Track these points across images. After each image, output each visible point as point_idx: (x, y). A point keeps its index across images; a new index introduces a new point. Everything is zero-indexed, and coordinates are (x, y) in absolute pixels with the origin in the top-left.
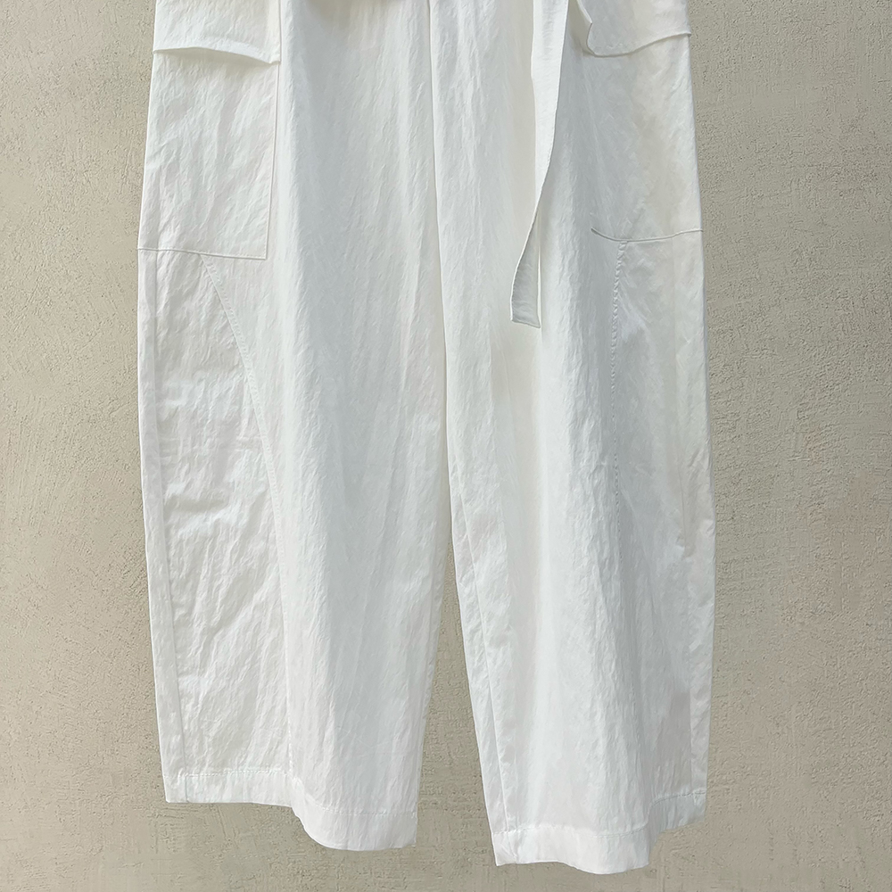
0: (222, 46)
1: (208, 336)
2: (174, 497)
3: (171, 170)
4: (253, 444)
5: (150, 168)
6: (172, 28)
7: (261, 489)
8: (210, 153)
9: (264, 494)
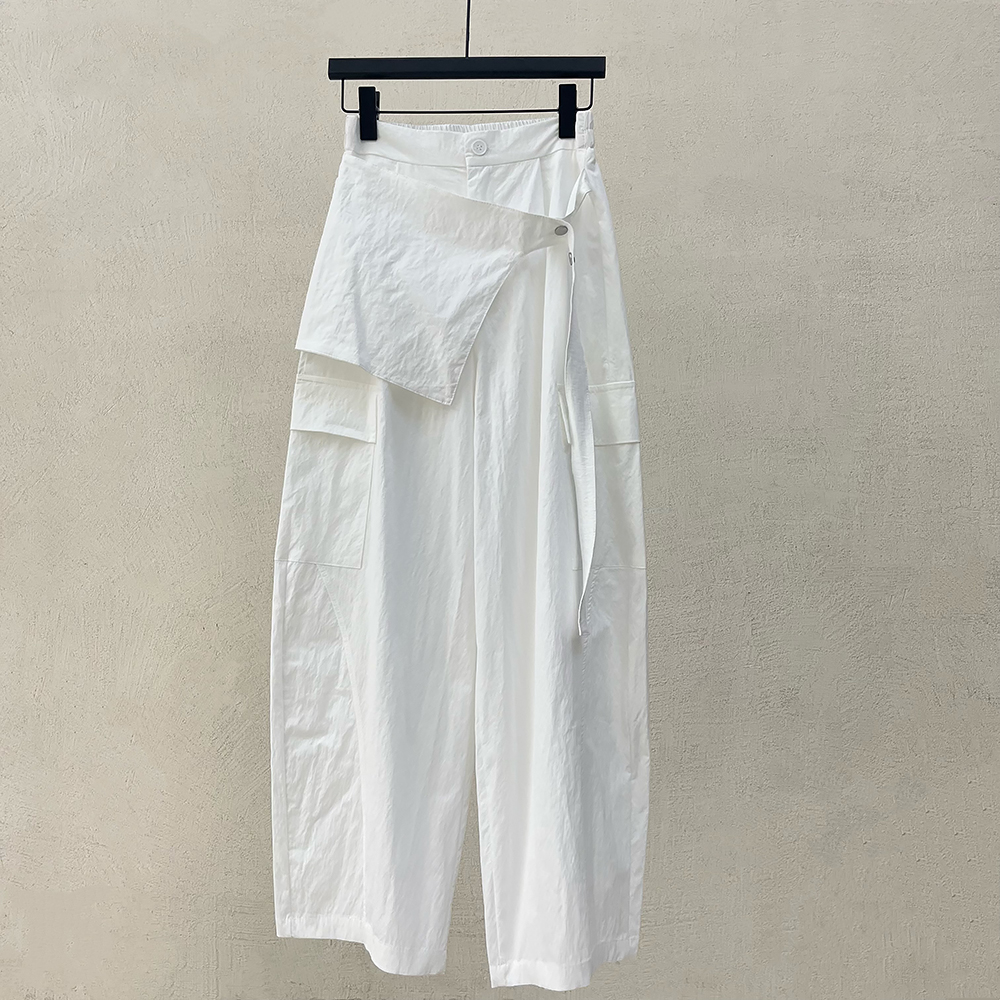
0: (337, 430)
1: (319, 618)
2: (291, 728)
3: (299, 509)
4: (347, 693)
5: (285, 507)
6: (304, 415)
7: (350, 724)
8: (326, 498)
9: (352, 728)
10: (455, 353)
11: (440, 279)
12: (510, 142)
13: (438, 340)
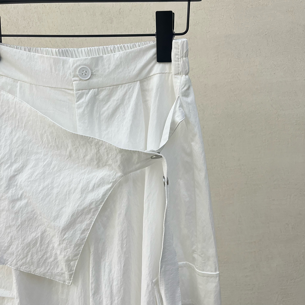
10: (70, 252)
11: (55, 191)
12: (112, 67)
13: (56, 241)
